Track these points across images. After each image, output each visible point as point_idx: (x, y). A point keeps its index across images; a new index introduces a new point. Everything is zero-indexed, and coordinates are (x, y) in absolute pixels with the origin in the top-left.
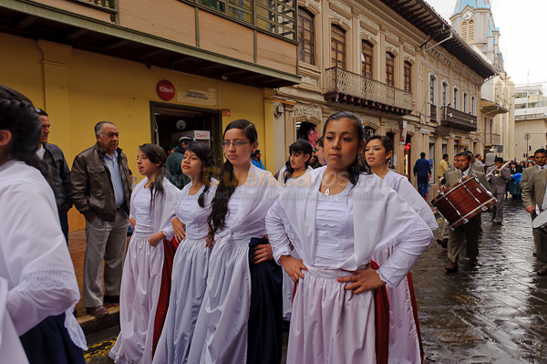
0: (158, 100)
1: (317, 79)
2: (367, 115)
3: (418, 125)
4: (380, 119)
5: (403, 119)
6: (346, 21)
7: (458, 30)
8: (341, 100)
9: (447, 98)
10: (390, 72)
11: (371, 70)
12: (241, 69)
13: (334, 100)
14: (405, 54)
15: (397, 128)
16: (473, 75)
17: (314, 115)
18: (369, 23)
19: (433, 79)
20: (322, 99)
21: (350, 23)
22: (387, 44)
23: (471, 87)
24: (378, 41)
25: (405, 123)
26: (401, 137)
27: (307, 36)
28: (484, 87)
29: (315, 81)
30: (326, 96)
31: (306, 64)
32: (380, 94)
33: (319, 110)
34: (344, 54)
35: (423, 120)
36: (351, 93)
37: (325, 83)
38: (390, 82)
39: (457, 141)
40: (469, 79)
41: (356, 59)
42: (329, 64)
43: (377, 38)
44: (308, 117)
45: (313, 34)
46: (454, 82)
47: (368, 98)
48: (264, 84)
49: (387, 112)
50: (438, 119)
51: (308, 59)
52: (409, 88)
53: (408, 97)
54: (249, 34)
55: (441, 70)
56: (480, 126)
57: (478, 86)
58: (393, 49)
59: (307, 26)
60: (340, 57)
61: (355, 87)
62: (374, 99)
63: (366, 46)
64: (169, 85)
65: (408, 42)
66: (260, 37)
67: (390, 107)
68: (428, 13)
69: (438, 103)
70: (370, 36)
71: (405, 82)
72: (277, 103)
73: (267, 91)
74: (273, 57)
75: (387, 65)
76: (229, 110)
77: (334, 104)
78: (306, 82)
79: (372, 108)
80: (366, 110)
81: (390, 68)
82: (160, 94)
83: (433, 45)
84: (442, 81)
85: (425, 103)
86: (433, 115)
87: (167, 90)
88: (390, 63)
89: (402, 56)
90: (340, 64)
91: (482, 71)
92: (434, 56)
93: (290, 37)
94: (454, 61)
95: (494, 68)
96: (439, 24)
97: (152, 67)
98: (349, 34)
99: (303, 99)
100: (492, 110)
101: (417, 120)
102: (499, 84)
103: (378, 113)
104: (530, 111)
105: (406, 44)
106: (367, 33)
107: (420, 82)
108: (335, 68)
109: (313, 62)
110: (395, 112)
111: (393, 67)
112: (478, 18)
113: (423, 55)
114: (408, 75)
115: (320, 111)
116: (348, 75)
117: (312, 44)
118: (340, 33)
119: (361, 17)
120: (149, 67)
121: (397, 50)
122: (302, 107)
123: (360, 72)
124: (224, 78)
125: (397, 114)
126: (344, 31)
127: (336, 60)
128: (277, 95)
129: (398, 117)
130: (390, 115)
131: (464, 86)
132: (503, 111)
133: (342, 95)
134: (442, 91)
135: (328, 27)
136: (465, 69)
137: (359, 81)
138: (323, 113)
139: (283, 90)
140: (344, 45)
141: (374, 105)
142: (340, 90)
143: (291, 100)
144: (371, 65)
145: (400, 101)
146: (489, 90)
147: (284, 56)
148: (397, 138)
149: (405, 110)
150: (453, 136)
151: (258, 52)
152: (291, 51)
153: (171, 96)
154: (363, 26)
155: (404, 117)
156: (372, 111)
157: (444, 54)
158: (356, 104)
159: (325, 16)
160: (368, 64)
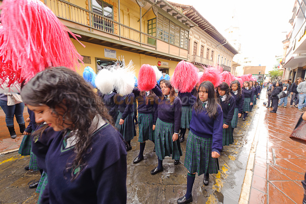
1: (190, 58)
2: (201, 68)
9: (223, 62)
10: (208, 55)
16: (231, 54)
18: (203, 40)
19: (219, 56)
21: (198, 41)
22: (207, 46)
23: (230, 59)
28: (234, 57)
34: (196, 50)
36: (198, 62)
37: (192, 60)
38: (207, 58)
40: (229, 55)
41: (199, 53)
42: (192, 54)
43: (205, 45)
45: (189, 45)
46: (225, 57)
52: (212, 60)
53: (212, 62)
56: (231, 70)
57: (232, 57)
58: (209, 47)
61: (198, 60)
63: (202, 47)
67: (207, 66)
69: (220, 63)
70: (203, 45)
83: (221, 45)
84: (222, 56)
85: (216, 63)
88: (208, 52)
89: (211, 49)
90: (195, 54)
91: (233, 52)
92: (221, 49)
94: (226, 50)
98: (198, 44)
100: (236, 65)
105: (212, 45)
107: (215, 57)
109: (189, 53)
113: (217, 49)
114: (212, 56)
116: (197, 57)
117: (189, 48)
118: (196, 44)
119: (202, 39)
123: (200, 55)
124: (170, 60)
127: (194, 52)
131: (228, 57)
132: (239, 65)
133: (196, 63)
135: (193, 43)
136: (229, 52)
137: (199, 58)
140: (196, 47)
146: (236, 58)
147: (185, 54)
151: (180, 54)
154: (202, 41)
157: (224, 48)
159: (193, 40)
160: (202, 53)
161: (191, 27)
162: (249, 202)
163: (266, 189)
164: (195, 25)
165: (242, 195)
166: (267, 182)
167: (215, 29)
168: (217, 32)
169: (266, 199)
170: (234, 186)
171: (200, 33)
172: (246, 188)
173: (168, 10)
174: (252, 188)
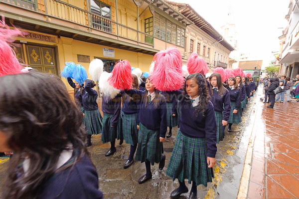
9: (219, 58)
10: (204, 52)
11: (199, 52)
16: (227, 50)
18: (200, 38)
19: (215, 52)
21: (195, 38)
22: (204, 44)
23: (227, 56)
34: (193, 48)
35: (212, 66)
38: (204, 55)
40: (226, 52)
41: (196, 49)
43: (201, 42)
46: (222, 53)
50: (216, 65)
53: (208, 59)
55: (218, 50)
56: (228, 67)
57: (229, 54)
63: (198, 45)
69: (216, 60)
70: (199, 42)
83: (217, 42)
84: (218, 53)
85: (213, 60)
88: (204, 49)
89: (208, 46)
90: (192, 51)
91: (230, 49)
92: (217, 46)
94: (222, 46)
98: (194, 42)
100: (232, 62)
101: (210, 66)
107: (212, 54)
109: (185, 51)
113: (213, 46)
114: (209, 53)
118: (192, 42)
119: (198, 37)
121: (206, 45)
127: (190, 50)
131: (224, 54)
135: (190, 40)
136: (225, 49)
140: (193, 45)
146: (232, 55)
149: (208, 63)
154: (198, 39)
157: (220, 45)
159: (189, 37)
160: (198, 50)
161: (187, 25)
162: (247, 195)
163: (264, 183)
164: (192, 23)
165: (240, 189)
166: (265, 175)
167: (211, 27)
168: (213, 29)
169: (265, 192)
170: (233, 180)
171: (197, 31)
172: (245, 181)
173: (165, 9)
174: (250, 182)
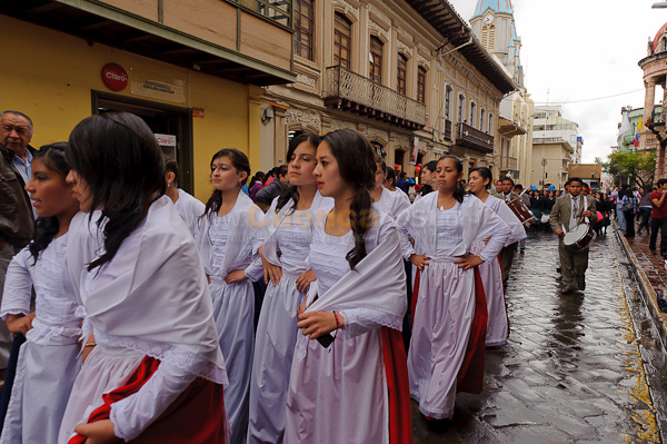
0: (104, 89)
1: (316, 78)
2: (374, 127)
3: (431, 143)
4: (389, 133)
5: (414, 135)
6: (352, 10)
7: (477, 34)
8: (344, 108)
9: (464, 113)
10: (402, 78)
11: (380, 73)
12: (220, 58)
13: (336, 106)
14: (420, 58)
15: (407, 145)
16: (492, 89)
17: (311, 124)
18: (380, 15)
19: (449, 89)
20: (321, 104)
21: (357, 13)
22: (399, 44)
23: (490, 103)
24: (389, 38)
25: (416, 140)
26: (412, 156)
27: (305, 24)
28: (503, 103)
29: (313, 81)
30: (327, 100)
31: (302, 59)
32: (389, 104)
33: (317, 117)
34: (349, 51)
35: (436, 138)
36: (356, 100)
37: (325, 85)
38: (402, 90)
39: (471, 164)
40: (487, 94)
41: (363, 59)
42: (330, 61)
43: (389, 36)
44: (304, 125)
45: (312, 22)
46: (472, 96)
47: (376, 107)
48: (248, 79)
49: (397, 125)
50: (453, 138)
51: (305, 52)
52: (422, 99)
53: (420, 109)
54: (231, 13)
55: (458, 80)
56: (497, 148)
57: (497, 102)
58: (406, 50)
59: (305, 11)
60: (344, 54)
61: (360, 92)
62: (382, 109)
63: (375, 43)
64: (120, 70)
65: (424, 44)
66: (245, 18)
67: (400, 120)
68: (446, 11)
69: (454, 120)
70: (380, 32)
71: (419, 91)
72: (265, 105)
73: (253, 89)
74: (261, 46)
75: (399, 69)
76: (202, 110)
77: (335, 111)
78: (302, 81)
79: (379, 119)
80: (372, 121)
81: (402, 73)
82: (107, 82)
83: (451, 50)
84: (459, 93)
85: (440, 118)
86: (448, 132)
87: (117, 77)
88: (402, 67)
89: (416, 59)
90: (344, 63)
92: (451, 63)
93: (284, 22)
94: (473, 71)
95: (514, 83)
96: (458, 25)
97: (96, 44)
98: (355, 27)
99: (297, 102)
100: (510, 131)
101: (430, 136)
102: (519, 101)
103: (386, 126)
104: (547, 134)
105: (420, 45)
106: (377, 27)
107: (434, 93)
108: (337, 67)
109: (311, 57)
110: (405, 126)
111: (405, 72)
112: (500, 24)
113: (439, 61)
114: (422, 83)
115: (319, 119)
116: (353, 77)
117: (311, 34)
118: (344, 23)
119: (370, 8)
120: (90, 44)
121: (411, 51)
122: (296, 112)
123: (367, 75)
124: (196, 67)
125: (408, 128)
126: (350, 23)
127: (339, 57)
128: (266, 94)
129: (409, 132)
130: (399, 129)
131: (481, 101)
132: (521, 132)
133: (345, 101)
134: (458, 105)
135: (330, 16)
136: (484, 81)
137: (366, 84)
138: (322, 121)
139: (272, 89)
140: (349, 39)
141: (382, 116)
142: (343, 95)
143: (283, 103)
144: (380, 68)
145: (411, 113)
146: (508, 107)
147: (275, 46)
148: (407, 156)
149: (417, 125)
150: (468, 158)
151: (242, 37)
152: (284, 41)
153: (123, 85)
154: (373, 18)
155: (416, 132)
156: (380, 124)
157: (462, 61)
158: (362, 114)
160: (377, 64)
